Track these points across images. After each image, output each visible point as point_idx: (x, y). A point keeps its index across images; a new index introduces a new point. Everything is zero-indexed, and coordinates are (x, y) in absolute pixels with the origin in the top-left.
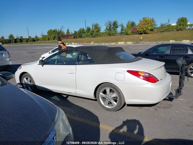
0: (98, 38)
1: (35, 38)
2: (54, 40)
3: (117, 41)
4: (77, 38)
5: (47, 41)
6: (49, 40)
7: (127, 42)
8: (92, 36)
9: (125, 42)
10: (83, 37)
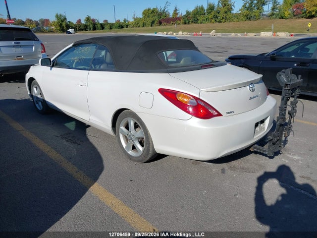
0: (227, 24)
1: (123, 23)
2: (152, 26)
3: (258, 30)
4: (189, 23)
5: (141, 28)
6: (143, 26)
7: (278, 33)
8: (216, 20)
9: (275, 32)
10: (199, 21)
